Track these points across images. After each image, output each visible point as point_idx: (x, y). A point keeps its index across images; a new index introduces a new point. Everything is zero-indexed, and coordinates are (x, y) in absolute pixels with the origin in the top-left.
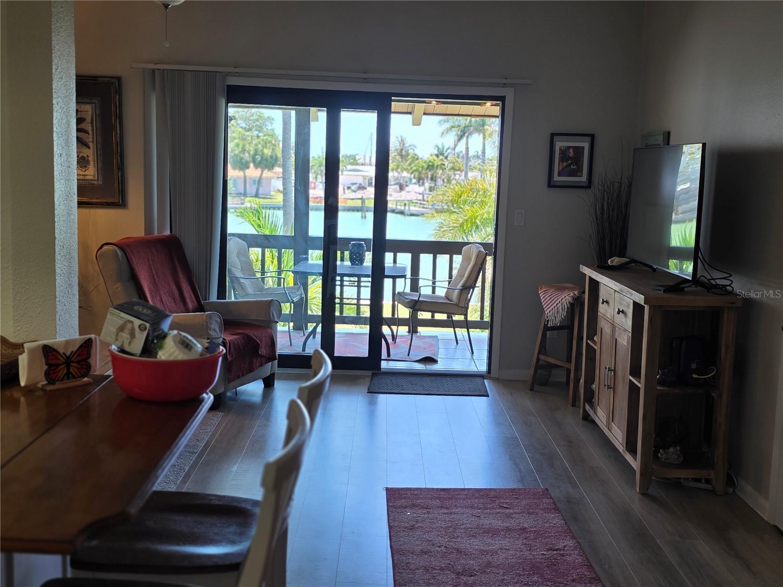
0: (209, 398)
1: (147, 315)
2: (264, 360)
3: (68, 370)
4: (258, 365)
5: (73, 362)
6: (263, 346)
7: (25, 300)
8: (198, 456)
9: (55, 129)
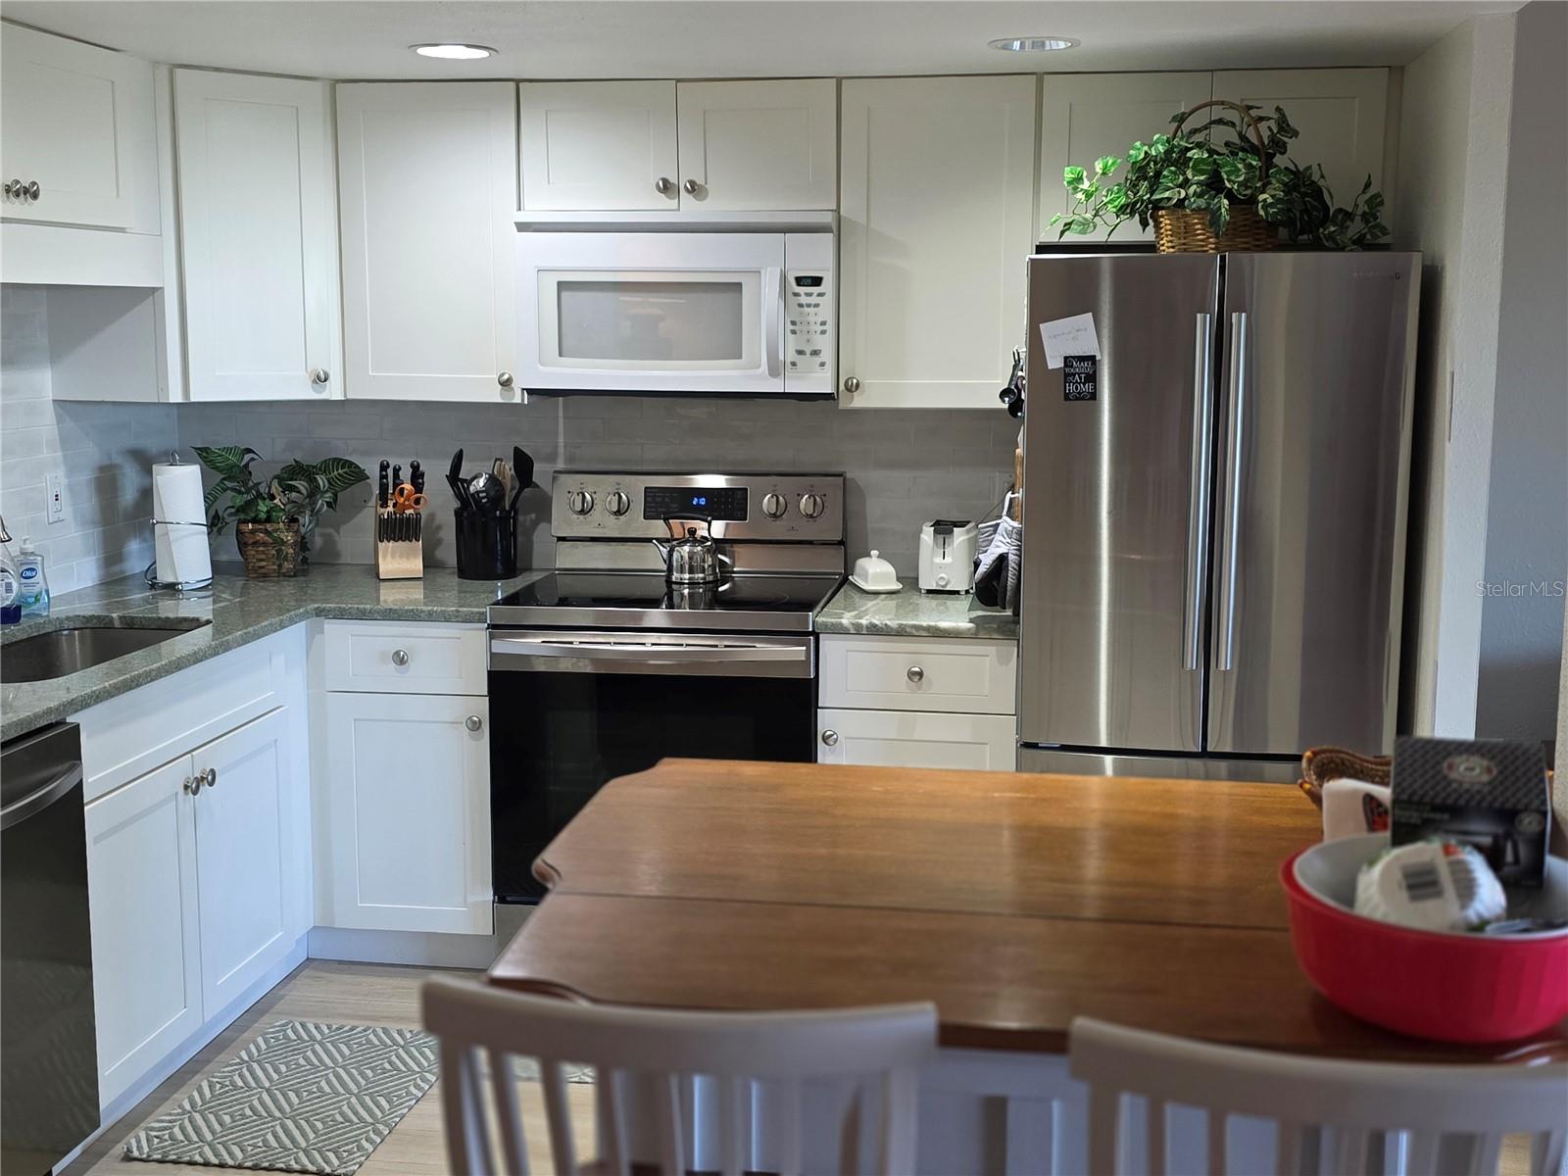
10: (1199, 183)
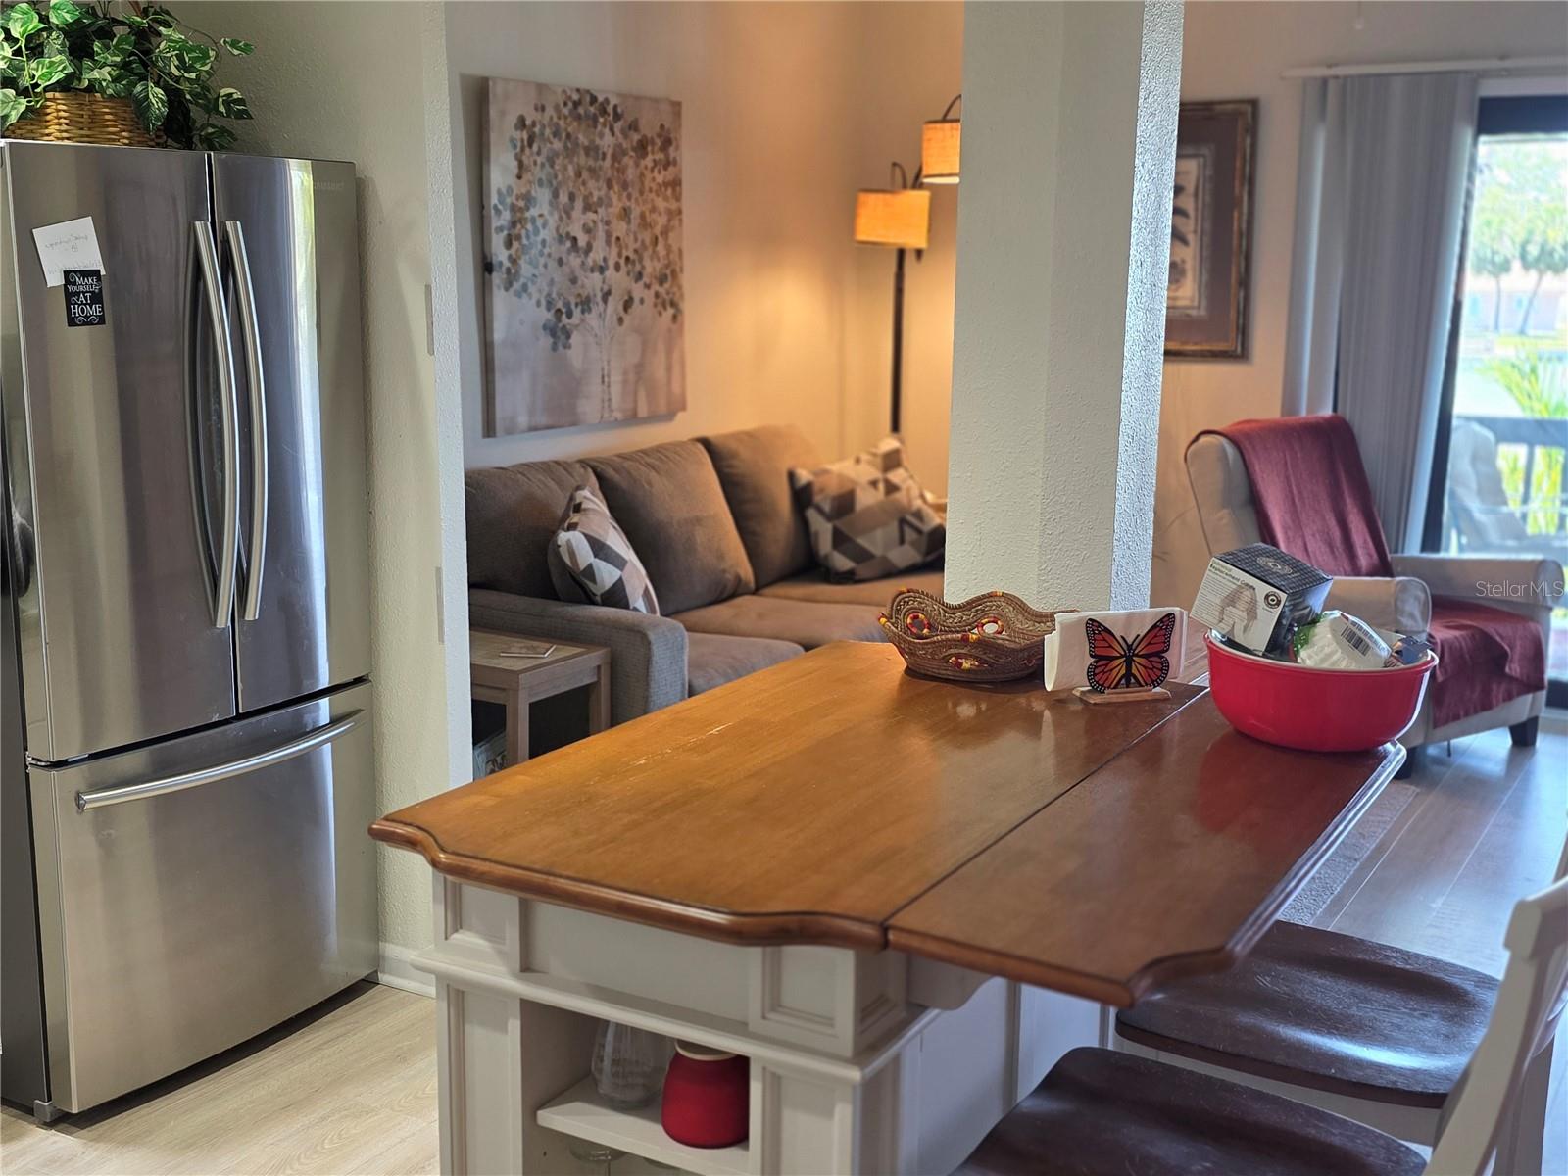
0: (1396, 753)
1: (1282, 577)
2: (1515, 688)
3: (1129, 668)
4: (1501, 696)
5: (1137, 655)
6: (1516, 657)
7: (1060, 534)
8: (1361, 868)
9: (1134, 213)
10: (114, 65)
